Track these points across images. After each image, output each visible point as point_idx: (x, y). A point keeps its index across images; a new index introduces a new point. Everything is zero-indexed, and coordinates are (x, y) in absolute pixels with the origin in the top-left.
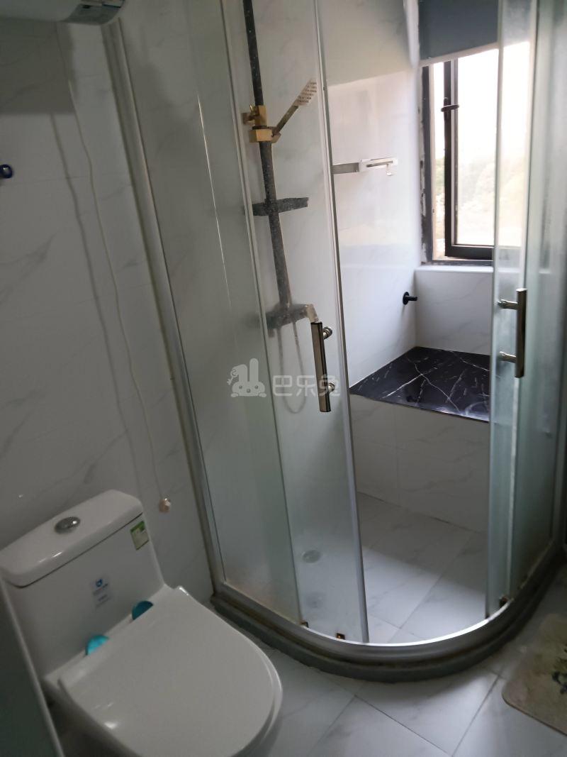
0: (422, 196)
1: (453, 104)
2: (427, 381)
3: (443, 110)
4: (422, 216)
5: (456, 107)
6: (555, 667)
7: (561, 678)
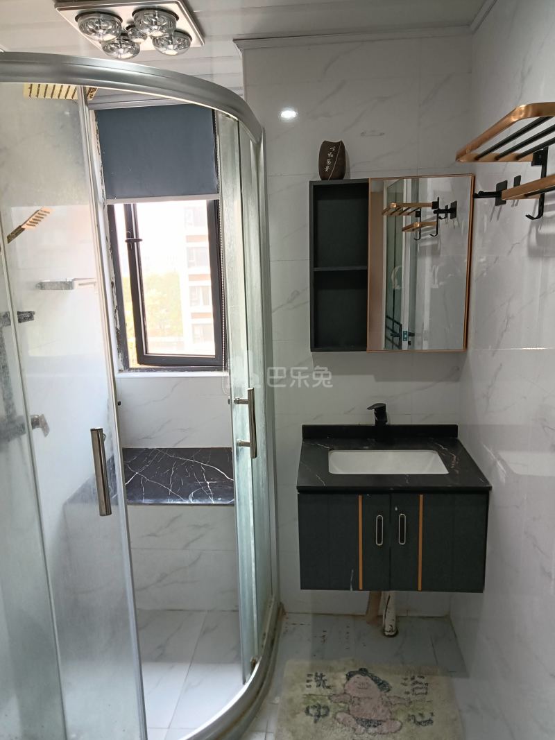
0: (116, 312)
1: (135, 238)
2: (144, 478)
3: (127, 241)
4: (117, 329)
5: (138, 240)
6: (305, 704)
7: (311, 711)
